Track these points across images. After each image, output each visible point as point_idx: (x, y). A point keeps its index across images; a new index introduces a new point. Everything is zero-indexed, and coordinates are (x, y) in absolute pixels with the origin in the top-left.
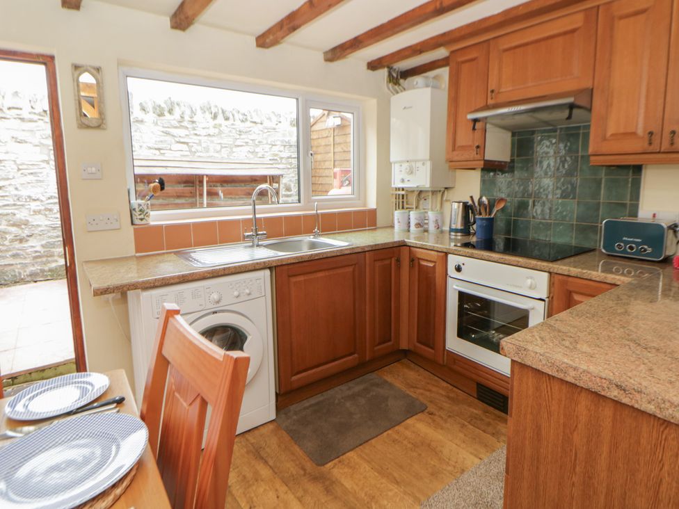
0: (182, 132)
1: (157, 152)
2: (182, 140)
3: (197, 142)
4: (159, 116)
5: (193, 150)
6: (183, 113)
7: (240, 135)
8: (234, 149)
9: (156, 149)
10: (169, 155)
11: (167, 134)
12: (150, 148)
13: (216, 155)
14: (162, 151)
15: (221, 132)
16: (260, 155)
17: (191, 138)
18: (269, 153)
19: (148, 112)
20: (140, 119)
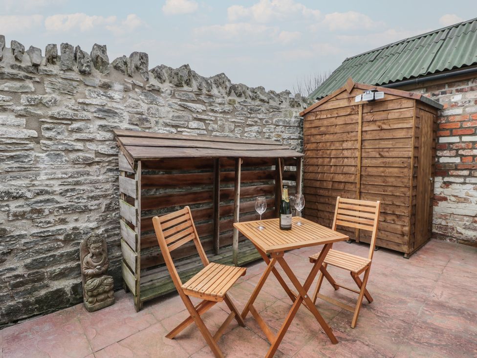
0: (199, 107)
1: (174, 130)
2: (200, 116)
3: (213, 118)
4: (177, 86)
5: (210, 128)
6: (200, 85)
7: (250, 113)
8: (246, 129)
9: (173, 126)
10: (186, 134)
11: (186, 108)
12: (166, 125)
13: (231, 135)
14: (179, 129)
15: (235, 109)
16: (267, 135)
17: (208, 115)
18: (274, 134)
19: (164, 81)
20: (156, 88)
